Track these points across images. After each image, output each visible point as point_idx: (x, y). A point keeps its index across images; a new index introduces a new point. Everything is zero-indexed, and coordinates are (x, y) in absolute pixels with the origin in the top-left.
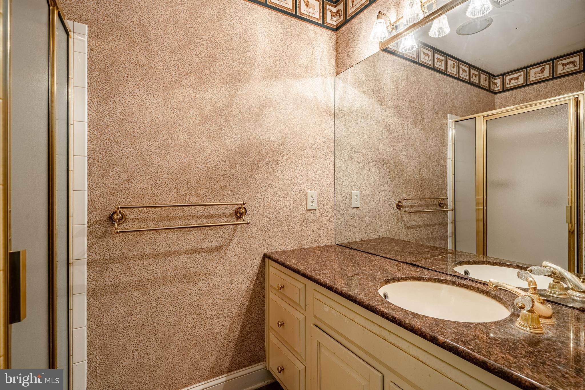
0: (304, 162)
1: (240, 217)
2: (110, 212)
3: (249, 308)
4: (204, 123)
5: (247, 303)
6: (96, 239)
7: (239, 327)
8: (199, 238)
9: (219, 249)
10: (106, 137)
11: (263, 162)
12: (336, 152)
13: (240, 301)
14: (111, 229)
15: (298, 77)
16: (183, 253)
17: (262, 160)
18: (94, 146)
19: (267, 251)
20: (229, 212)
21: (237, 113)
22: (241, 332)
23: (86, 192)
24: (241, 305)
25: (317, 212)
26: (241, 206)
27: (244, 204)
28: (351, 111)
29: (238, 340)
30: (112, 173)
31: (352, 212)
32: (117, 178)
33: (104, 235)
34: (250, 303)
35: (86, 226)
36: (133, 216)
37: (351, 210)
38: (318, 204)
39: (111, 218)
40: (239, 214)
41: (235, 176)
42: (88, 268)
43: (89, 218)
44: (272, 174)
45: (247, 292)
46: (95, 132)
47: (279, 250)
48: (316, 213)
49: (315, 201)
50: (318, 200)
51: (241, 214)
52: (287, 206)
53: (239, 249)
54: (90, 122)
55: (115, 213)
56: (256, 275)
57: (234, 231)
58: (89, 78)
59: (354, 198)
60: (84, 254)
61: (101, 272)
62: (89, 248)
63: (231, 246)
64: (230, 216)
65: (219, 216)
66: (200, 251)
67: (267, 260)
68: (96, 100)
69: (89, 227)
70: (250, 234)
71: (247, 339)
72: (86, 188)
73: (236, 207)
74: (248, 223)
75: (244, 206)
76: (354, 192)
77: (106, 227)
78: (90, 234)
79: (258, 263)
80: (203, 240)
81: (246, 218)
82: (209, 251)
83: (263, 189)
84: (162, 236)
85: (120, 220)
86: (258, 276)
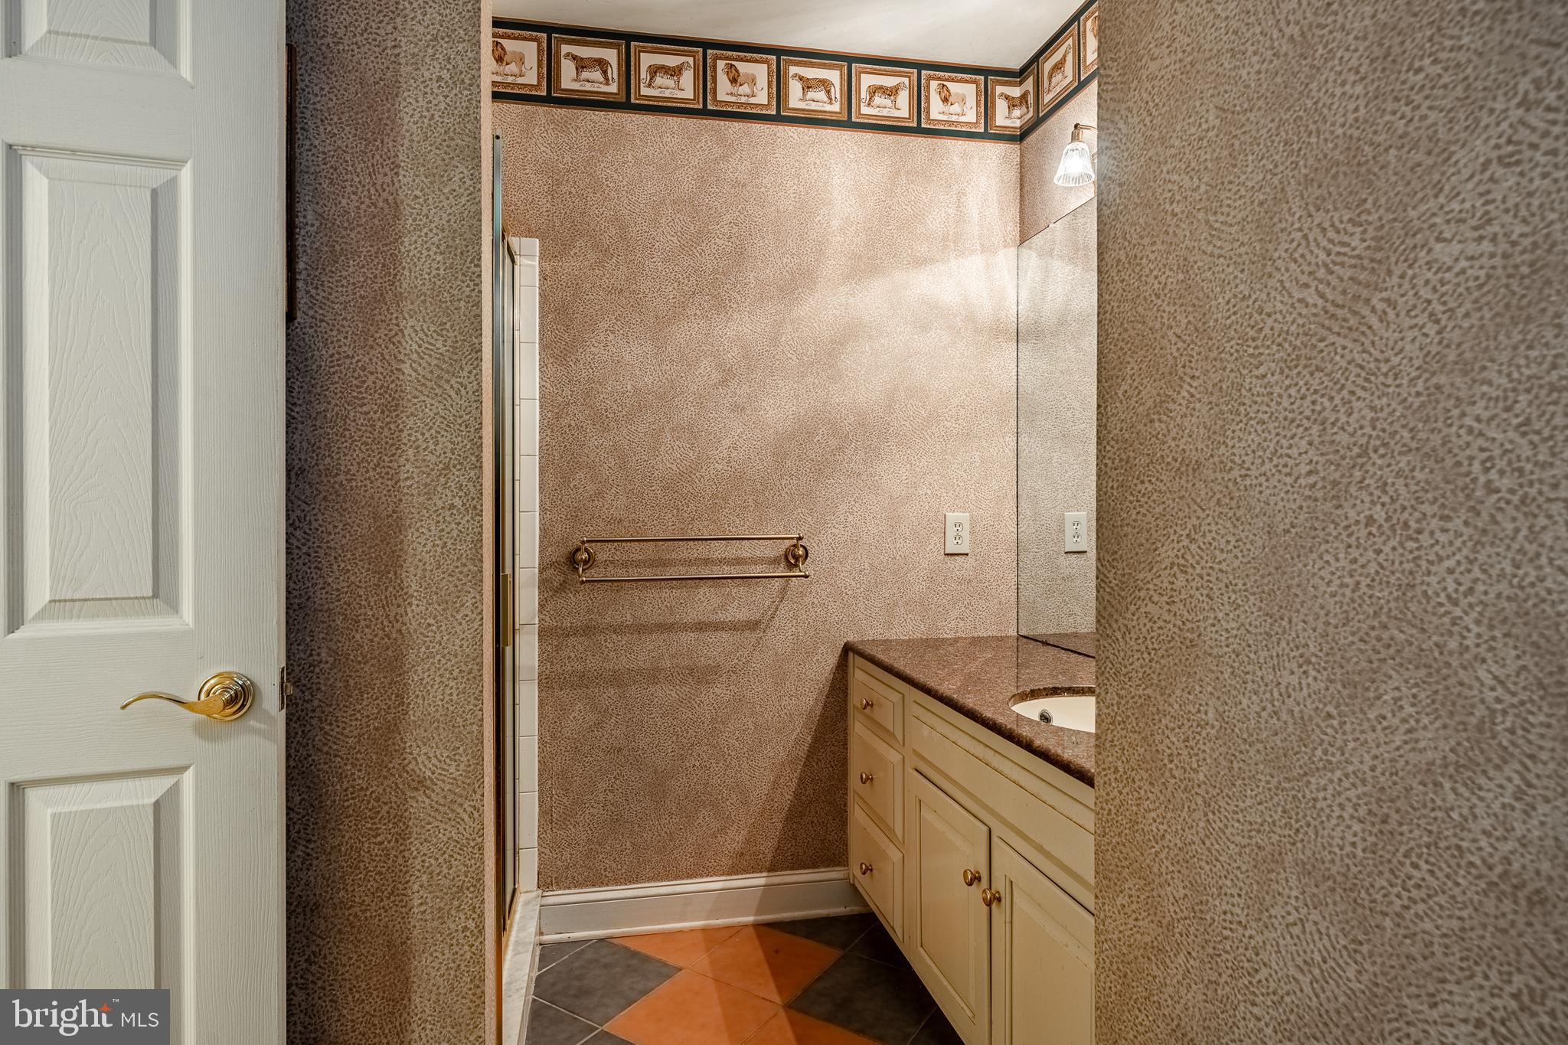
0: (938, 447)
1: (796, 566)
2: (571, 548)
3: (812, 751)
4: (724, 382)
5: (809, 739)
6: (551, 593)
7: (793, 785)
8: (716, 601)
9: (753, 625)
10: (564, 422)
11: (844, 452)
12: (1022, 422)
13: (795, 733)
14: (572, 576)
15: (920, 262)
16: (687, 627)
17: (840, 449)
18: (548, 439)
19: (852, 637)
20: (773, 554)
21: (789, 355)
22: (797, 795)
23: (537, 514)
24: (797, 742)
25: (970, 560)
26: (795, 541)
27: (800, 538)
28: (1062, 322)
29: (790, 810)
30: (574, 483)
31: (1063, 561)
32: (581, 490)
33: (563, 587)
34: (815, 740)
35: (537, 570)
36: (605, 557)
37: (1062, 558)
38: (973, 542)
39: (572, 560)
40: (794, 557)
41: (784, 482)
42: (540, 641)
43: (541, 558)
44: (864, 477)
45: (809, 717)
46: (549, 415)
47: (880, 637)
48: (969, 563)
49: (966, 534)
50: (972, 532)
51: (796, 558)
52: (898, 545)
53: (793, 629)
54: (542, 398)
55: (578, 550)
56: (829, 684)
57: (784, 590)
58: (542, 325)
59: (1069, 530)
60: (534, 618)
61: (558, 648)
62: (541, 606)
63: (776, 622)
64: (775, 561)
65: (754, 561)
66: (718, 626)
67: (851, 654)
68: (551, 360)
69: (541, 573)
70: (816, 601)
71: (810, 812)
72: (537, 509)
73: (788, 543)
74: (807, 577)
75: (800, 543)
76: (1071, 515)
77: (564, 573)
78: (544, 583)
79: (832, 660)
80: (723, 607)
81: (806, 568)
82: (734, 627)
83: (843, 507)
84: (651, 593)
85: (586, 562)
86: (833, 688)
